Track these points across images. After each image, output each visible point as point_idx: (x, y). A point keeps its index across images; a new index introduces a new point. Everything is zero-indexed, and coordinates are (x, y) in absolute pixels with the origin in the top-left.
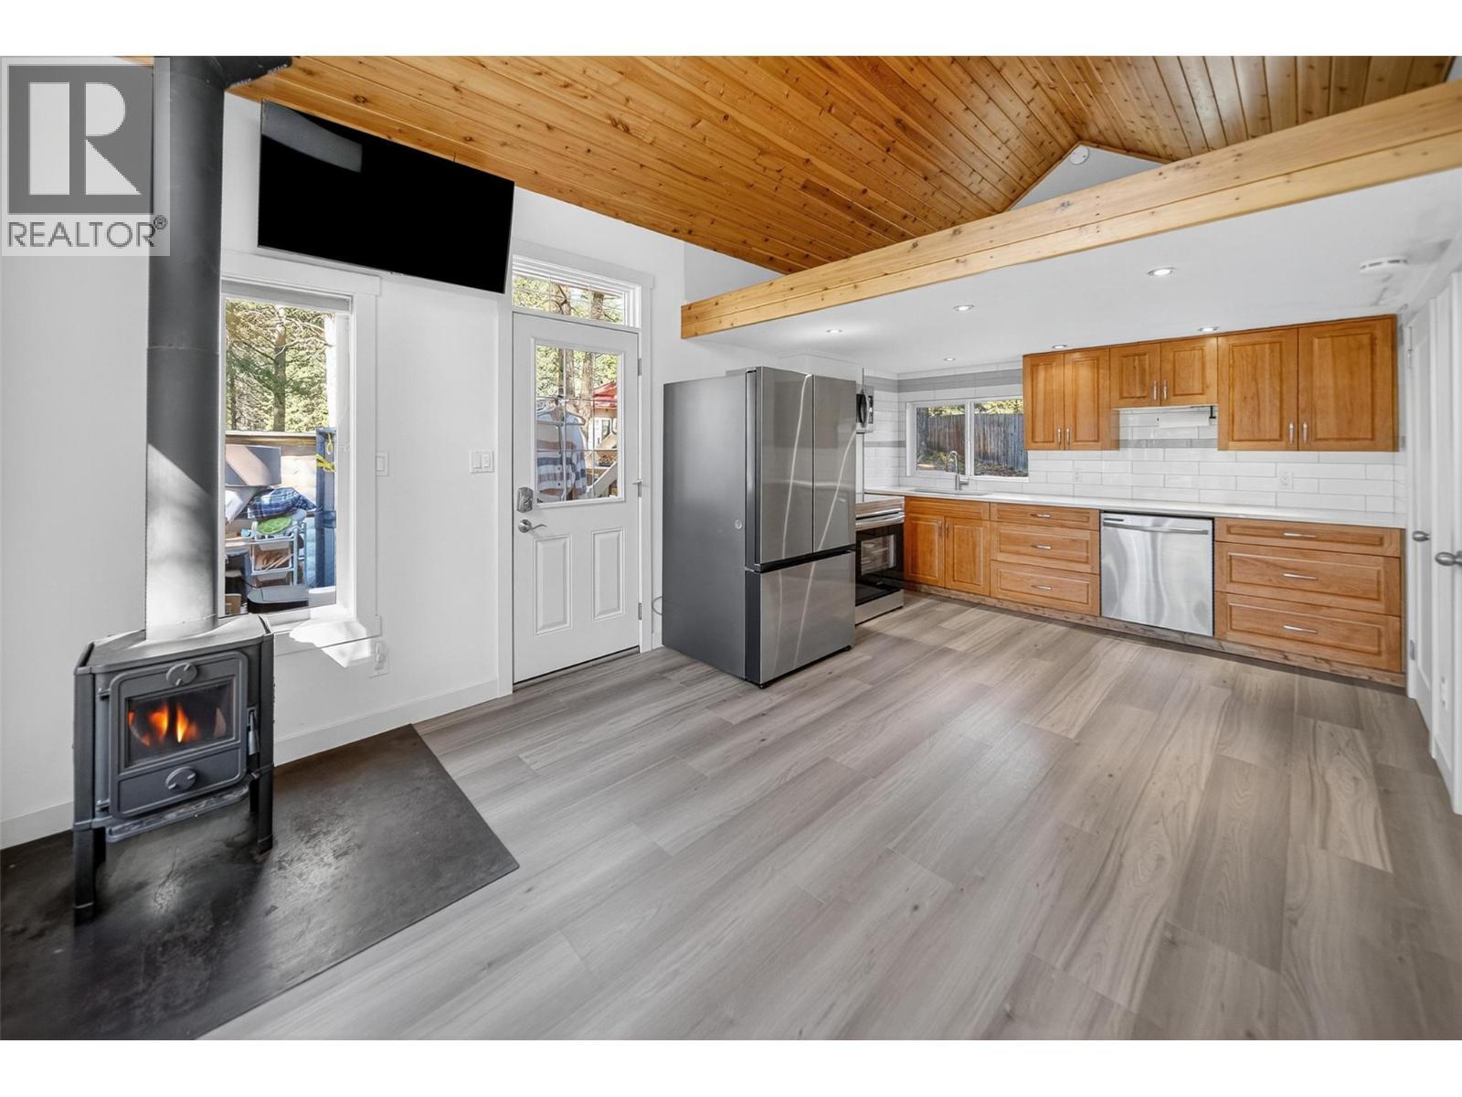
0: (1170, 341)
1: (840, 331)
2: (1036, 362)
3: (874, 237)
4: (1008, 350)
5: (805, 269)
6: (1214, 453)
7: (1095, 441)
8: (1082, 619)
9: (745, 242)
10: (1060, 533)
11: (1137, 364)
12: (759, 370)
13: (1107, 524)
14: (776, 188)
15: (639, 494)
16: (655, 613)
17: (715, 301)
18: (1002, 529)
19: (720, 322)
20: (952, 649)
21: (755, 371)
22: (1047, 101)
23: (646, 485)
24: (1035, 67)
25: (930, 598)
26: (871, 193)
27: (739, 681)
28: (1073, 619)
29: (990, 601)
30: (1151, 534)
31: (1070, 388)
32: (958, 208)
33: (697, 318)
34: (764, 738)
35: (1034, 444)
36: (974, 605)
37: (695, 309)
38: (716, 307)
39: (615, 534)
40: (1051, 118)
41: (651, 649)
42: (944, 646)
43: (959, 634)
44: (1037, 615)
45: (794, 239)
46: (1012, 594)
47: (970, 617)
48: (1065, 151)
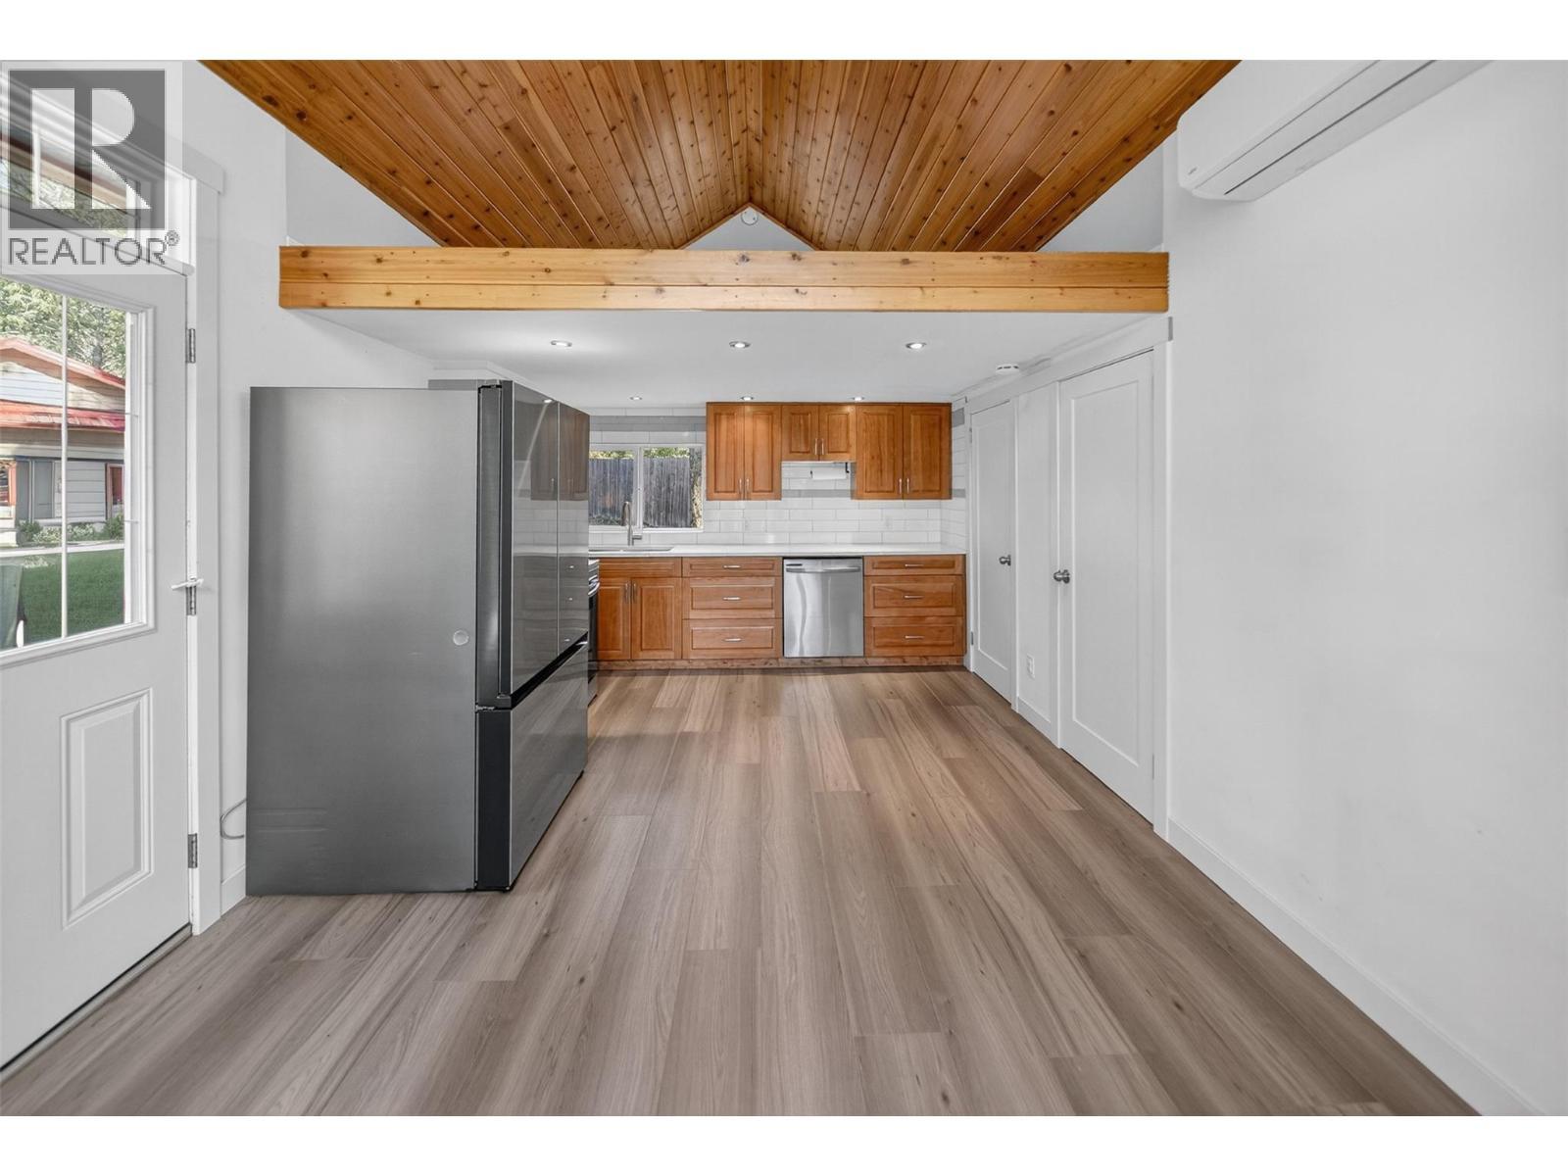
0: (825, 404)
1: (570, 345)
2: (719, 412)
3: (562, 230)
4: (693, 396)
5: (469, 246)
6: (847, 501)
7: (769, 492)
8: (766, 663)
9: (393, 173)
10: (748, 583)
11: (802, 422)
12: (505, 386)
13: (788, 570)
14: (470, 110)
15: (191, 609)
16: (226, 841)
17: (376, 256)
18: (695, 585)
19: (388, 294)
20: (689, 733)
21: (498, 386)
22: (745, 152)
23: (207, 589)
24: (756, 112)
25: (617, 676)
26: (578, 174)
27: (458, 899)
28: (759, 665)
29: (680, 664)
30: (819, 576)
31: (749, 439)
32: (647, 229)
33: (326, 275)
34: (580, 976)
35: (716, 494)
36: (665, 672)
37: (304, 259)
38: (379, 266)
39: (130, 707)
40: (741, 169)
41: (219, 918)
42: (679, 731)
43: (681, 711)
44: (727, 669)
45: (467, 196)
46: (705, 652)
47: (673, 687)
48: (737, 208)
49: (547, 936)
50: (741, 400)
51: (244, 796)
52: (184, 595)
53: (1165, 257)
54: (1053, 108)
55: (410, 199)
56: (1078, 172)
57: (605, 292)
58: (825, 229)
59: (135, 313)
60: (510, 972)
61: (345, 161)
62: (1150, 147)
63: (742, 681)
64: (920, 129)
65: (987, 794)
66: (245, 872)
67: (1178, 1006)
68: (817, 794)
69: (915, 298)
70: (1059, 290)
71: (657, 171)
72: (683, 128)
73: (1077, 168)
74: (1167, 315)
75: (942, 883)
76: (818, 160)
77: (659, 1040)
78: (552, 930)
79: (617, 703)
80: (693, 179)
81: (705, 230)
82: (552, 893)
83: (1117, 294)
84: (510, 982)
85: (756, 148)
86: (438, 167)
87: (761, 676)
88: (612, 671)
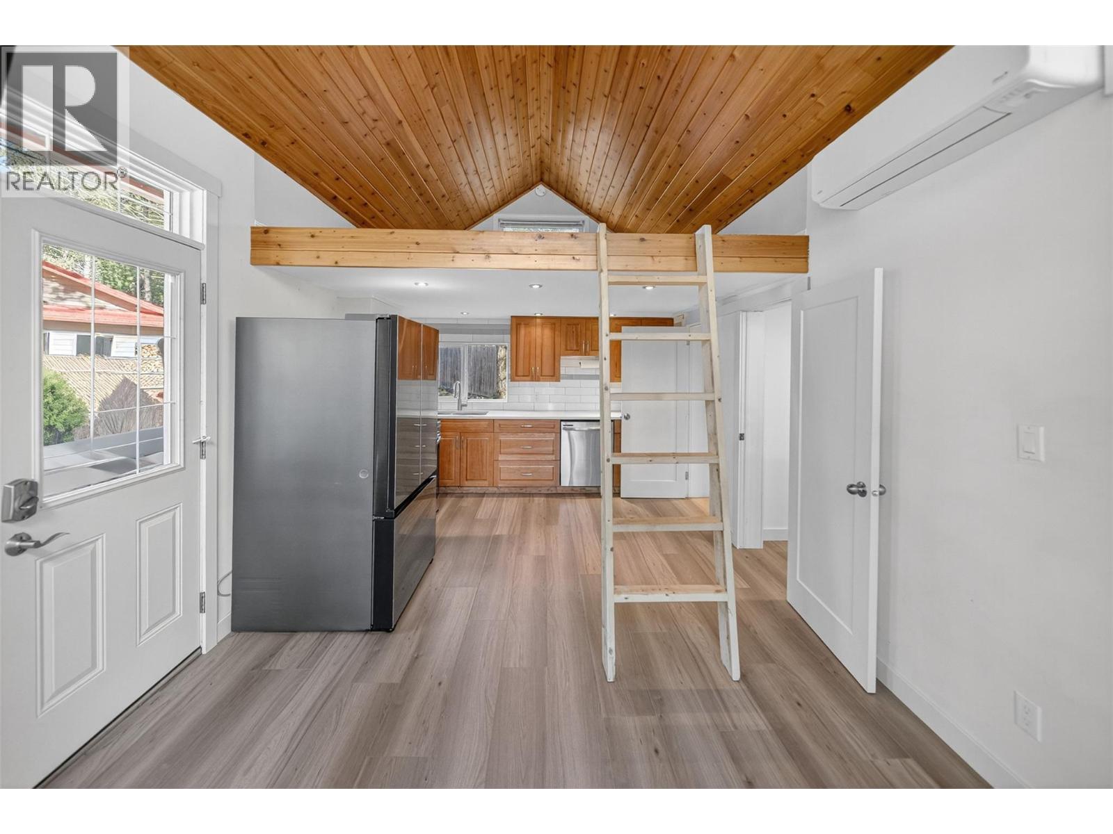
0: (590, 318)
1: (427, 285)
2: (519, 322)
4: (502, 312)
7: (552, 376)
8: (548, 490)
9: (316, 174)
10: (537, 437)
11: (574, 330)
12: (393, 319)
13: (564, 429)
14: (366, 135)
15: (203, 455)
16: (220, 597)
17: (310, 233)
18: (503, 438)
19: (318, 257)
20: (498, 536)
21: (388, 318)
22: (539, 151)
23: (212, 443)
24: (546, 127)
25: (451, 497)
26: (431, 169)
27: (362, 635)
28: (544, 491)
29: (491, 490)
30: (584, 432)
31: (539, 340)
32: (473, 201)
33: (280, 245)
34: (439, 682)
35: (517, 378)
36: (483, 495)
37: (265, 235)
38: (312, 239)
39: (168, 516)
40: (536, 162)
41: (216, 644)
42: (493, 534)
43: (494, 522)
44: (523, 492)
45: (361, 186)
46: (508, 482)
47: (488, 505)
48: (533, 185)
49: (417, 658)
50: (534, 315)
51: (231, 569)
52: (198, 447)
53: (806, 239)
54: (738, 140)
55: (325, 189)
56: (755, 178)
57: (453, 257)
58: (591, 202)
59: (174, 275)
60: (397, 678)
61: (289, 169)
62: (799, 167)
63: (533, 501)
64: (653, 146)
65: (691, 577)
66: (230, 617)
67: (799, 704)
68: (581, 575)
69: (648, 263)
70: (738, 259)
71: (482, 166)
72: (499, 138)
73: (754, 176)
74: (806, 276)
75: (659, 630)
76: (587, 159)
77: (488, 718)
78: (421, 654)
79: (452, 515)
80: (504, 169)
81: (511, 199)
82: (418, 633)
83: (776, 261)
84: (397, 684)
85: (547, 149)
86: (344, 170)
87: (545, 499)
88: (447, 494)
